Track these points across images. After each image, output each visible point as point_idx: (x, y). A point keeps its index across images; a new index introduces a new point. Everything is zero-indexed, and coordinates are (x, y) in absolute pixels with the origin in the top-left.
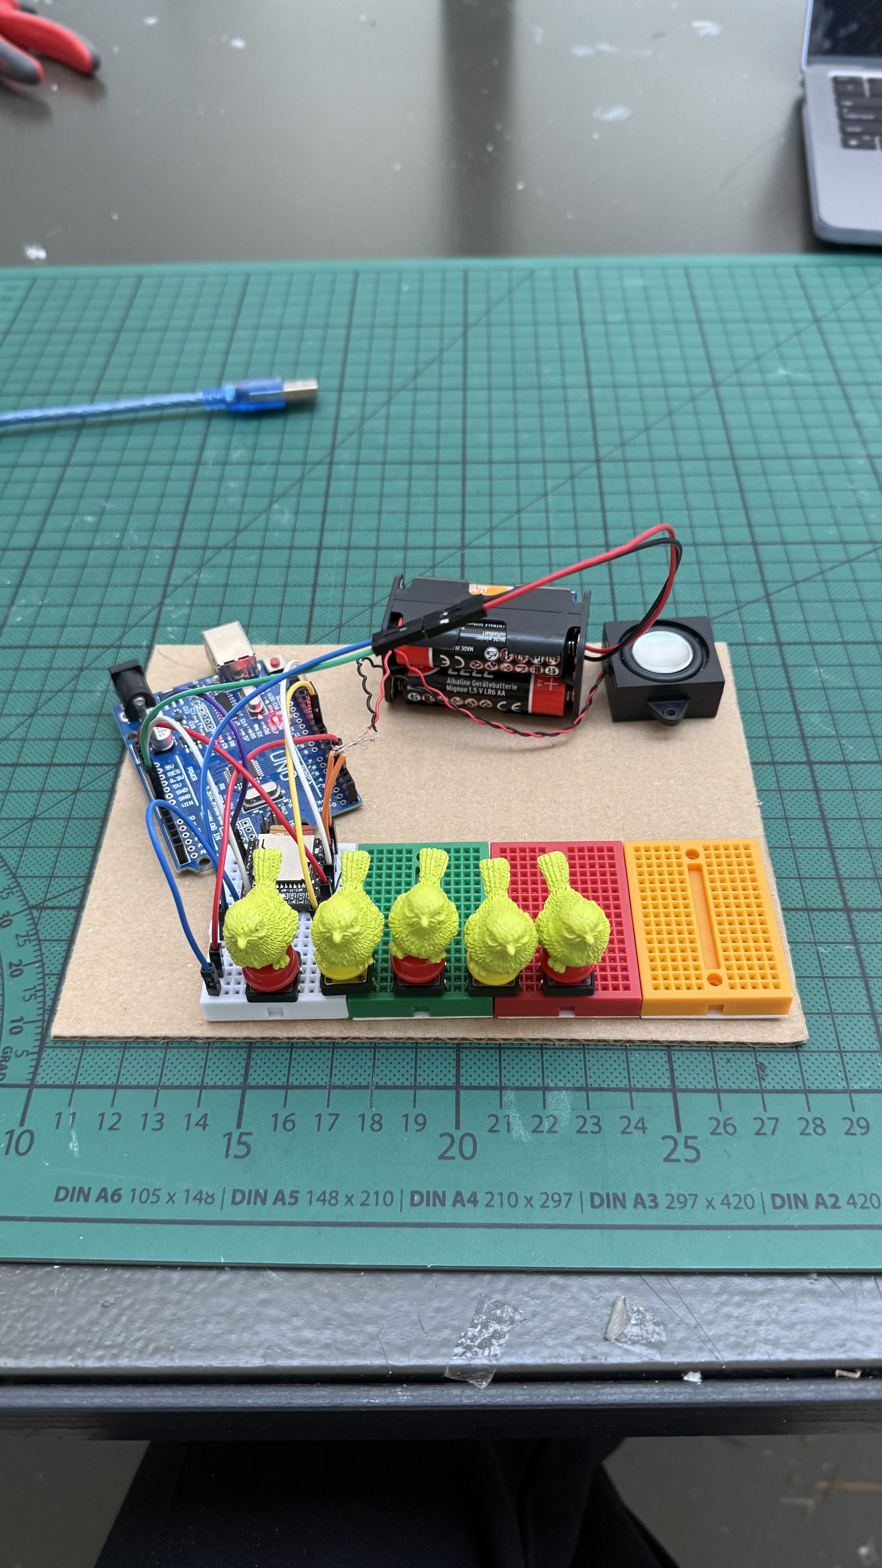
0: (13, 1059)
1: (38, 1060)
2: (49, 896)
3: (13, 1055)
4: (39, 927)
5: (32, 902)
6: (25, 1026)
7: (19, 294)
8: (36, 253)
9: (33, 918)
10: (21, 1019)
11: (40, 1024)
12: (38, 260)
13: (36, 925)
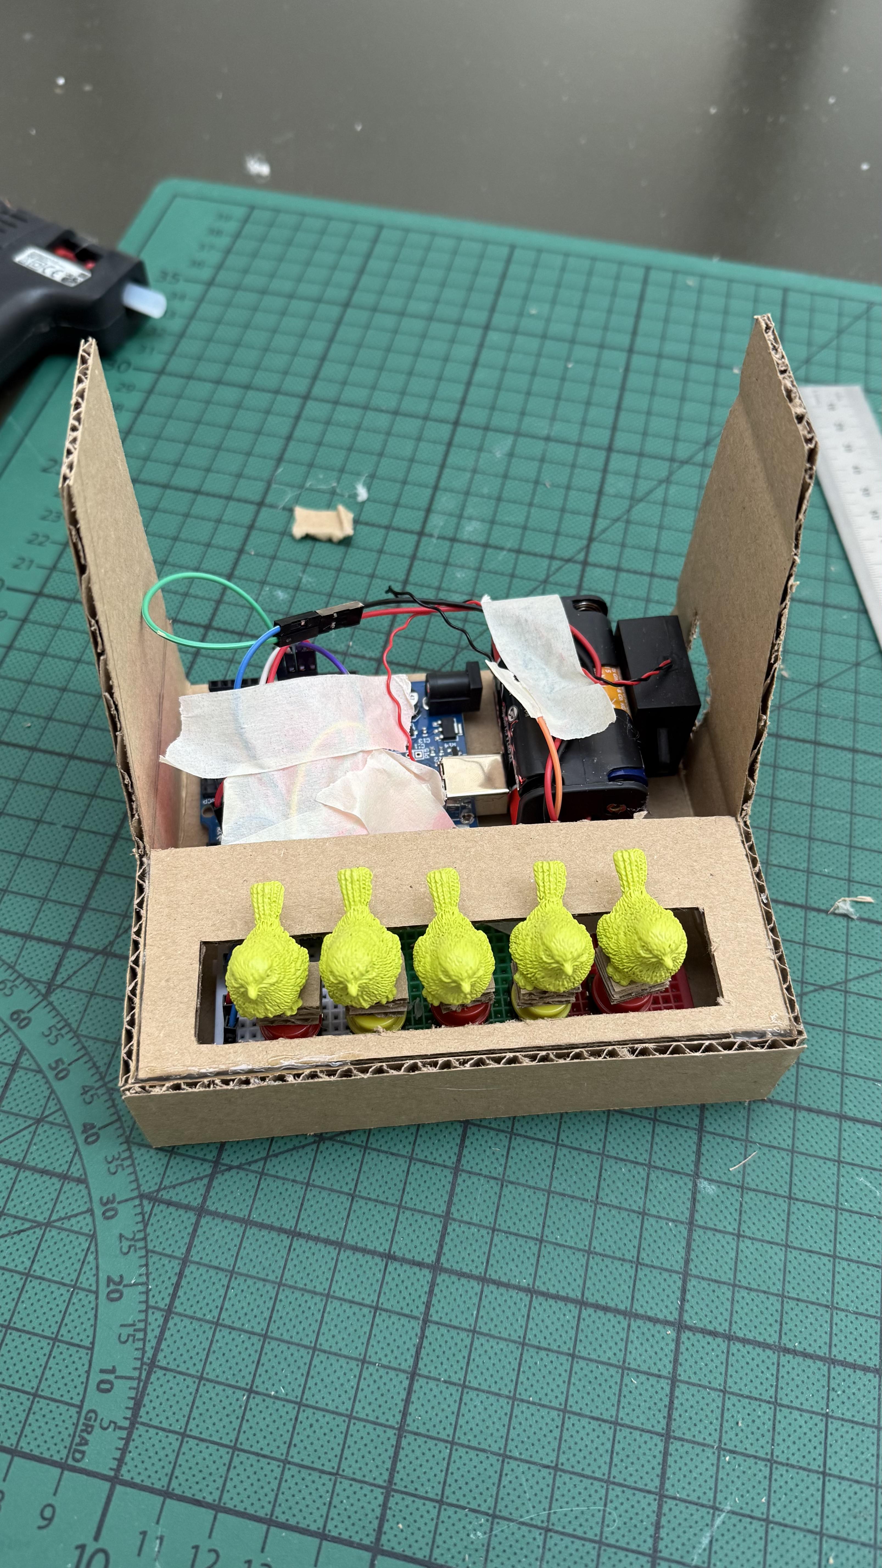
0: (97, 1430)
1: (128, 1440)
2: (166, 1182)
3: (97, 1424)
4: (149, 1229)
5: (145, 1189)
6: (118, 1383)
7: (231, 226)
8: (259, 168)
9: (142, 1214)
10: (113, 1371)
11: (134, 1384)
12: (259, 176)
13: (146, 1226)
